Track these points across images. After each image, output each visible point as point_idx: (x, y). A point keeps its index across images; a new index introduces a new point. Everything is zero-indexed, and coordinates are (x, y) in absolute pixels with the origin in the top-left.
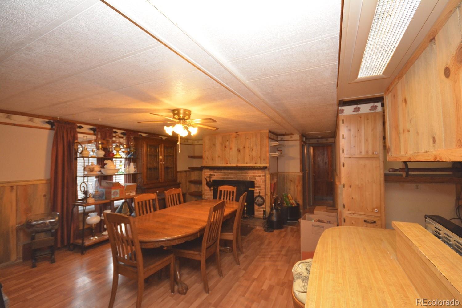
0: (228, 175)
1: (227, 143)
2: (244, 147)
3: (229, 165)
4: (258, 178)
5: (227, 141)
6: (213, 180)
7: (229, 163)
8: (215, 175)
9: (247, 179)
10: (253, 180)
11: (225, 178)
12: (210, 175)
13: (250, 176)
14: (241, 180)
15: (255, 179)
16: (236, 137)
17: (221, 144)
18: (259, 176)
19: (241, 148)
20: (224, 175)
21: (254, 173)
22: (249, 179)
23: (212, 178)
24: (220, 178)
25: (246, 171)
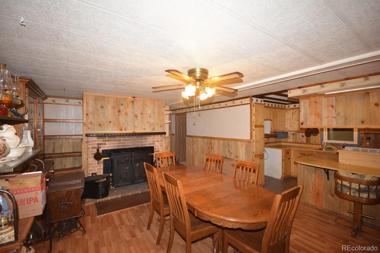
0: (124, 143)
1: (122, 108)
2: (142, 114)
3: (124, 132)
4: (157, 144)
5: (122, 104)
6: (103, 151)
7: (124, 129)
8: (106, 144)
9: (146, 144)
10: (152, 146)
11: (120, 146)
12: (99, 144)
13: (149, 142)
14: (140, 146)
15: (154, 144)
16: (133, 102)
17: (114, 108)
18: (158, 141)
19: (139, 114)
20: (119, 143)
21: (153, 139)
22: (148, 145)
23: (101, 148)
24: (114, 146)
25: (144, 137)
